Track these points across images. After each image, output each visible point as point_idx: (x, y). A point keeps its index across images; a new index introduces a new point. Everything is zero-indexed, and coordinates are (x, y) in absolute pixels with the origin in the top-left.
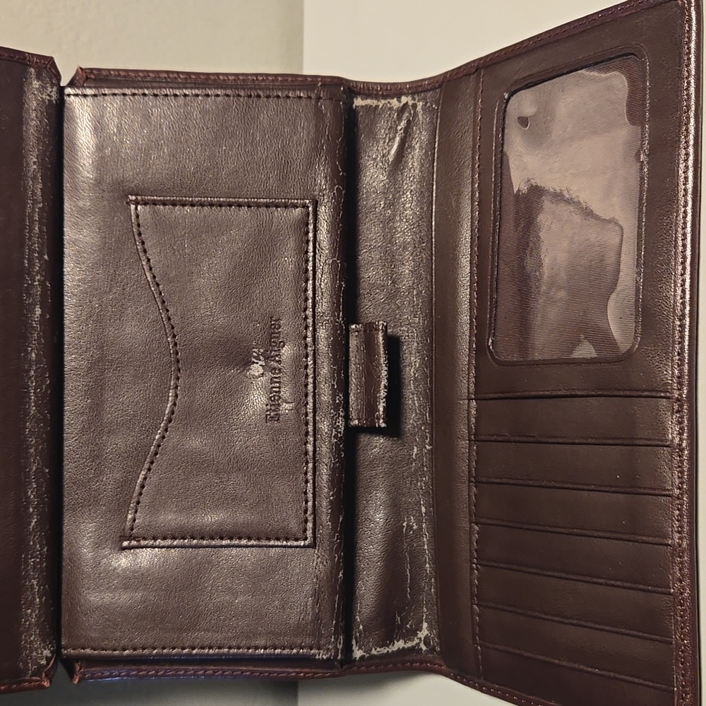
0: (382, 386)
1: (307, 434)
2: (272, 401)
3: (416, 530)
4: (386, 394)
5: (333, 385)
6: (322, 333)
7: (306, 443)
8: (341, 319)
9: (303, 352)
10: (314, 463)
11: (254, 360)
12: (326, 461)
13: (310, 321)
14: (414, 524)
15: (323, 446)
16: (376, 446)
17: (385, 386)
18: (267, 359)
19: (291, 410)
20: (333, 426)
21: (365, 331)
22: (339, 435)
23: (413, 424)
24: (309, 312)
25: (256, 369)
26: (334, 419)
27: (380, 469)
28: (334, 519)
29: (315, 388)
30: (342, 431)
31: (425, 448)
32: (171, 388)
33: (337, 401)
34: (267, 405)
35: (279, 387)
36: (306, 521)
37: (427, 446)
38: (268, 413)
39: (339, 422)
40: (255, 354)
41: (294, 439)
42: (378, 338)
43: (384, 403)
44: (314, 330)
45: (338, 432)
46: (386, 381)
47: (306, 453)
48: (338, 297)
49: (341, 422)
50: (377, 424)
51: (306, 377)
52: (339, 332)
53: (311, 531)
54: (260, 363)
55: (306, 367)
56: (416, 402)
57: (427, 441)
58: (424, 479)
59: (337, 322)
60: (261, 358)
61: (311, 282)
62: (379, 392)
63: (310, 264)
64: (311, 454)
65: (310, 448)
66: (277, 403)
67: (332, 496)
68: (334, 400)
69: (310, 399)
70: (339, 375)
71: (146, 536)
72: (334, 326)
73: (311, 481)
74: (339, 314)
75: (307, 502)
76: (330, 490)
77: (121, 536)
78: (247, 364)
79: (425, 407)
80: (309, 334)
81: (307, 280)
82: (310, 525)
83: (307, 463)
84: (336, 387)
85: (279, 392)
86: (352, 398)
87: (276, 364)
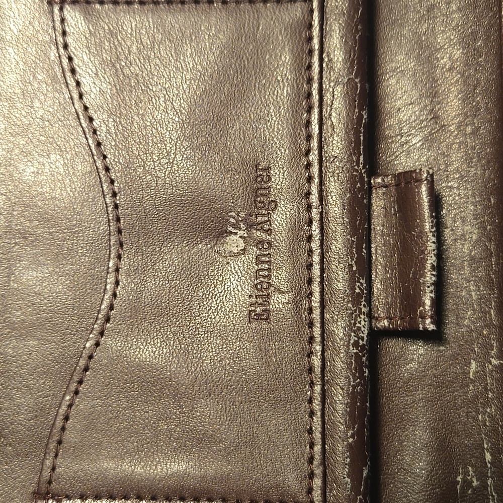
0: (428, 266)
1: (311, 339)
2: (257, 289)
3: (477, 487)
4: (434, 279)
5: (351, 266)
6: (334, 188)
7: (310, 354)
8: (361, 166)
9: (304, 216)
10: (323, 386)
11: (230, 229)
12: (342, 381)
13: (315, 170)
14: (474, 480)
15: (337, 359)
16: (413, 359)
17: (433, 267)
18: (251, 226)
19: (287, 303)
20: (352, 328)
21: (397, 185)
22: (361, 341)
23: (468, 327)
24: (313, 157)
25: (235, 242)
26: (353, 317)
27: (420, 394)
28: (355, 474)
29: (322, 271)
30: (365, 336)
31: (490, 362)
32: (110, 270)
33: (358, 291)
34: (251, 296)
35: (269, 270)
36: (311, 475)
37: (493, 360)
38: (253, 308)
39: (360, 323)
40: (232, 220)
41: (291, 348)
42: (419, 193)
43: (431, 292)
44: (321, 183)
45: (359, 338)
46: (434, 258)
47: (311, 370)
48: (357, 133)
49: (363, 323)
50: (421, 326)
51: (309, 255)
52: (359, 185)
53: (319, 492)
54: (241, 233)
55: (310, 238)
56: (473, 294)
57: (494, 352)
58: (488, 410)
59: (357, 171)
60: (242, 226)
61: (316, 111)
62: (423, 275)
63: (315, 86)
64: (318, 370)
65: (316, 362)
66: (265, 293)
67: (352, 436)
68: (353, 289)
69: (316, 288)
70: (359, 251)
71: (69, 493)
72: (352, 176)
73: (319, 414)
74: (358, 160)
75: (312, 445)
76: (348, 427)
77: (34, 493)
78: (222, 234)
79: (489, 300)
80: (314, 190)
81: (309, 110)
82: (317, 482)
83: (312, 384)
84: (354, 269)
85: (269, 277)
86: (377, 286)
87: (264, 236)
